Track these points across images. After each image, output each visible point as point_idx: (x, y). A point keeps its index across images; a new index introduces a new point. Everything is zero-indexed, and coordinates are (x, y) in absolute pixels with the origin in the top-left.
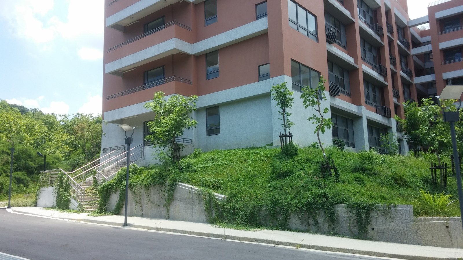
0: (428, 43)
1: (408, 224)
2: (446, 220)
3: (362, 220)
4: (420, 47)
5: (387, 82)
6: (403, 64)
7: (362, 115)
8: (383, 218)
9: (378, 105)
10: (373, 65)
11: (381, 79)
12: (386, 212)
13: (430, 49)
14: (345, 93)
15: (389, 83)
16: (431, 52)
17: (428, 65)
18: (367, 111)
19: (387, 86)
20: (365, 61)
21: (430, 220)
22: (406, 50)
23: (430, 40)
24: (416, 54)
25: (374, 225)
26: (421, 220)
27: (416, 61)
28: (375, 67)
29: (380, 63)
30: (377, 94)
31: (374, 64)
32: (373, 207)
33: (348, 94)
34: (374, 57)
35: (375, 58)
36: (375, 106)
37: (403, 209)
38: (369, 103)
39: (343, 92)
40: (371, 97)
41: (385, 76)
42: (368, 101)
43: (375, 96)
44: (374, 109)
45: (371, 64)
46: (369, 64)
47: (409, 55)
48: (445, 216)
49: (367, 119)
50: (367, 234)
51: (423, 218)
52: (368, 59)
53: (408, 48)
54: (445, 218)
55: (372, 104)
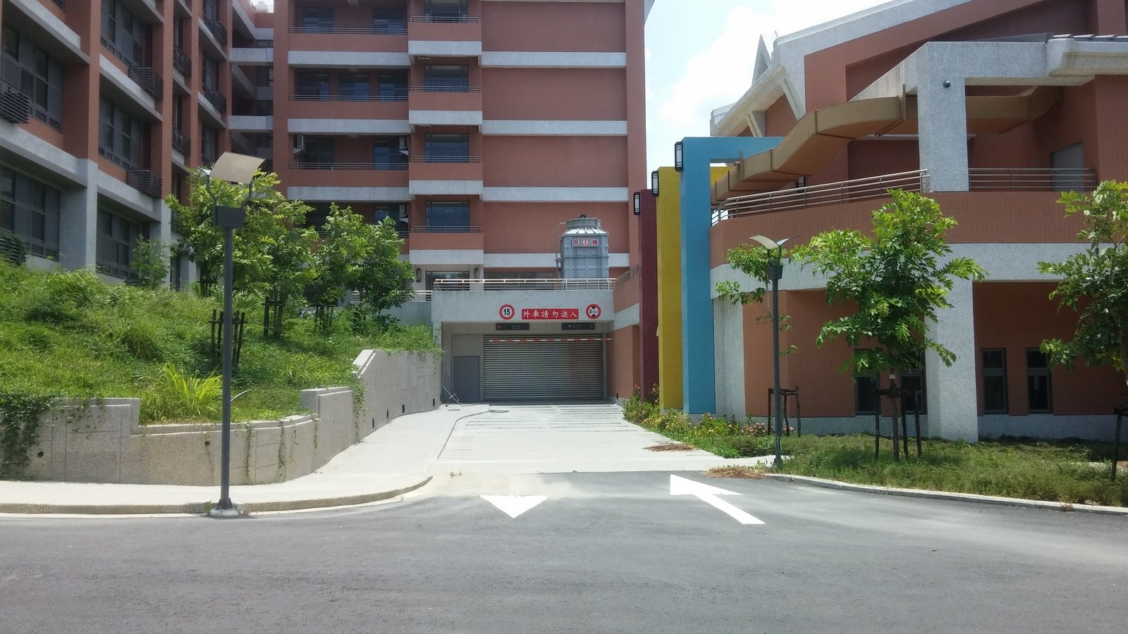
0: (267, 43)
1: (124, 440)
2: (207, 428)
3: (17, 434)
4: (249, 49)
5: (161, 113)
6: (208, 78)
7: (87, 182)
8: (70, 427)
9: (132, 164)
10: (130, 64)
11: (147, 102)
12: (78, 415)
13: (270, 60)
14: (48, 119)
15: (166, 117)
16: (269, 67)
17: (262, 94)
18: (102, 174)
19: (159, 122)
20: (112, 49)
21: (174, 430)
22: (218, 46)
23: (271, 37)
24: (239, 62)
25: (44, 446)
26: (154, 431)
27: (238, 78)
28: (136, 70)
29: (149, 63)
30: (135, 137)
31: (134, 63)
32: (48, 405)
33: (55, 124)
34: (136, 45)
35: (137, 49)
36: (126, 166)
37: (119, 408)
38: (110, 156)
39: (42, 117)
40: (118, 141)
41: (158, 98)
42: (107, 149)
43: (127, 142)
44: (122, 171)
45: (126, 61)
46: (121, 59)
47: (224, 60)
48: (205, 422)
49: (98, 193)
50: (24, 467)
51: (161, 426)
52: (118, 46)
53: (224, 43)
54: (204, 425)
55: (117, 160)
